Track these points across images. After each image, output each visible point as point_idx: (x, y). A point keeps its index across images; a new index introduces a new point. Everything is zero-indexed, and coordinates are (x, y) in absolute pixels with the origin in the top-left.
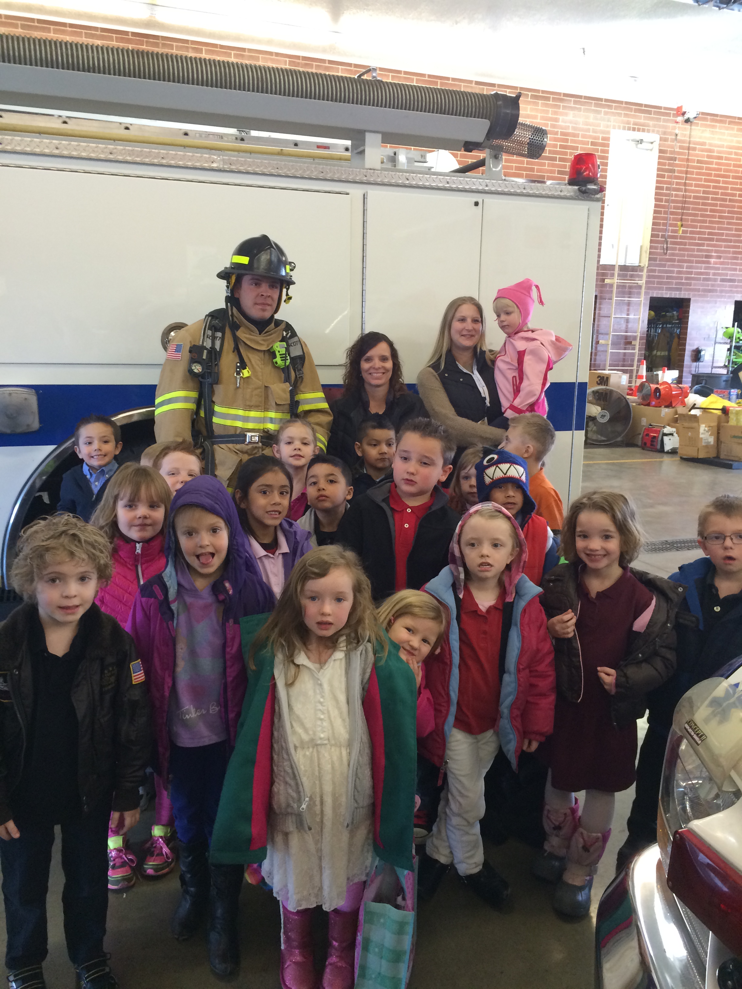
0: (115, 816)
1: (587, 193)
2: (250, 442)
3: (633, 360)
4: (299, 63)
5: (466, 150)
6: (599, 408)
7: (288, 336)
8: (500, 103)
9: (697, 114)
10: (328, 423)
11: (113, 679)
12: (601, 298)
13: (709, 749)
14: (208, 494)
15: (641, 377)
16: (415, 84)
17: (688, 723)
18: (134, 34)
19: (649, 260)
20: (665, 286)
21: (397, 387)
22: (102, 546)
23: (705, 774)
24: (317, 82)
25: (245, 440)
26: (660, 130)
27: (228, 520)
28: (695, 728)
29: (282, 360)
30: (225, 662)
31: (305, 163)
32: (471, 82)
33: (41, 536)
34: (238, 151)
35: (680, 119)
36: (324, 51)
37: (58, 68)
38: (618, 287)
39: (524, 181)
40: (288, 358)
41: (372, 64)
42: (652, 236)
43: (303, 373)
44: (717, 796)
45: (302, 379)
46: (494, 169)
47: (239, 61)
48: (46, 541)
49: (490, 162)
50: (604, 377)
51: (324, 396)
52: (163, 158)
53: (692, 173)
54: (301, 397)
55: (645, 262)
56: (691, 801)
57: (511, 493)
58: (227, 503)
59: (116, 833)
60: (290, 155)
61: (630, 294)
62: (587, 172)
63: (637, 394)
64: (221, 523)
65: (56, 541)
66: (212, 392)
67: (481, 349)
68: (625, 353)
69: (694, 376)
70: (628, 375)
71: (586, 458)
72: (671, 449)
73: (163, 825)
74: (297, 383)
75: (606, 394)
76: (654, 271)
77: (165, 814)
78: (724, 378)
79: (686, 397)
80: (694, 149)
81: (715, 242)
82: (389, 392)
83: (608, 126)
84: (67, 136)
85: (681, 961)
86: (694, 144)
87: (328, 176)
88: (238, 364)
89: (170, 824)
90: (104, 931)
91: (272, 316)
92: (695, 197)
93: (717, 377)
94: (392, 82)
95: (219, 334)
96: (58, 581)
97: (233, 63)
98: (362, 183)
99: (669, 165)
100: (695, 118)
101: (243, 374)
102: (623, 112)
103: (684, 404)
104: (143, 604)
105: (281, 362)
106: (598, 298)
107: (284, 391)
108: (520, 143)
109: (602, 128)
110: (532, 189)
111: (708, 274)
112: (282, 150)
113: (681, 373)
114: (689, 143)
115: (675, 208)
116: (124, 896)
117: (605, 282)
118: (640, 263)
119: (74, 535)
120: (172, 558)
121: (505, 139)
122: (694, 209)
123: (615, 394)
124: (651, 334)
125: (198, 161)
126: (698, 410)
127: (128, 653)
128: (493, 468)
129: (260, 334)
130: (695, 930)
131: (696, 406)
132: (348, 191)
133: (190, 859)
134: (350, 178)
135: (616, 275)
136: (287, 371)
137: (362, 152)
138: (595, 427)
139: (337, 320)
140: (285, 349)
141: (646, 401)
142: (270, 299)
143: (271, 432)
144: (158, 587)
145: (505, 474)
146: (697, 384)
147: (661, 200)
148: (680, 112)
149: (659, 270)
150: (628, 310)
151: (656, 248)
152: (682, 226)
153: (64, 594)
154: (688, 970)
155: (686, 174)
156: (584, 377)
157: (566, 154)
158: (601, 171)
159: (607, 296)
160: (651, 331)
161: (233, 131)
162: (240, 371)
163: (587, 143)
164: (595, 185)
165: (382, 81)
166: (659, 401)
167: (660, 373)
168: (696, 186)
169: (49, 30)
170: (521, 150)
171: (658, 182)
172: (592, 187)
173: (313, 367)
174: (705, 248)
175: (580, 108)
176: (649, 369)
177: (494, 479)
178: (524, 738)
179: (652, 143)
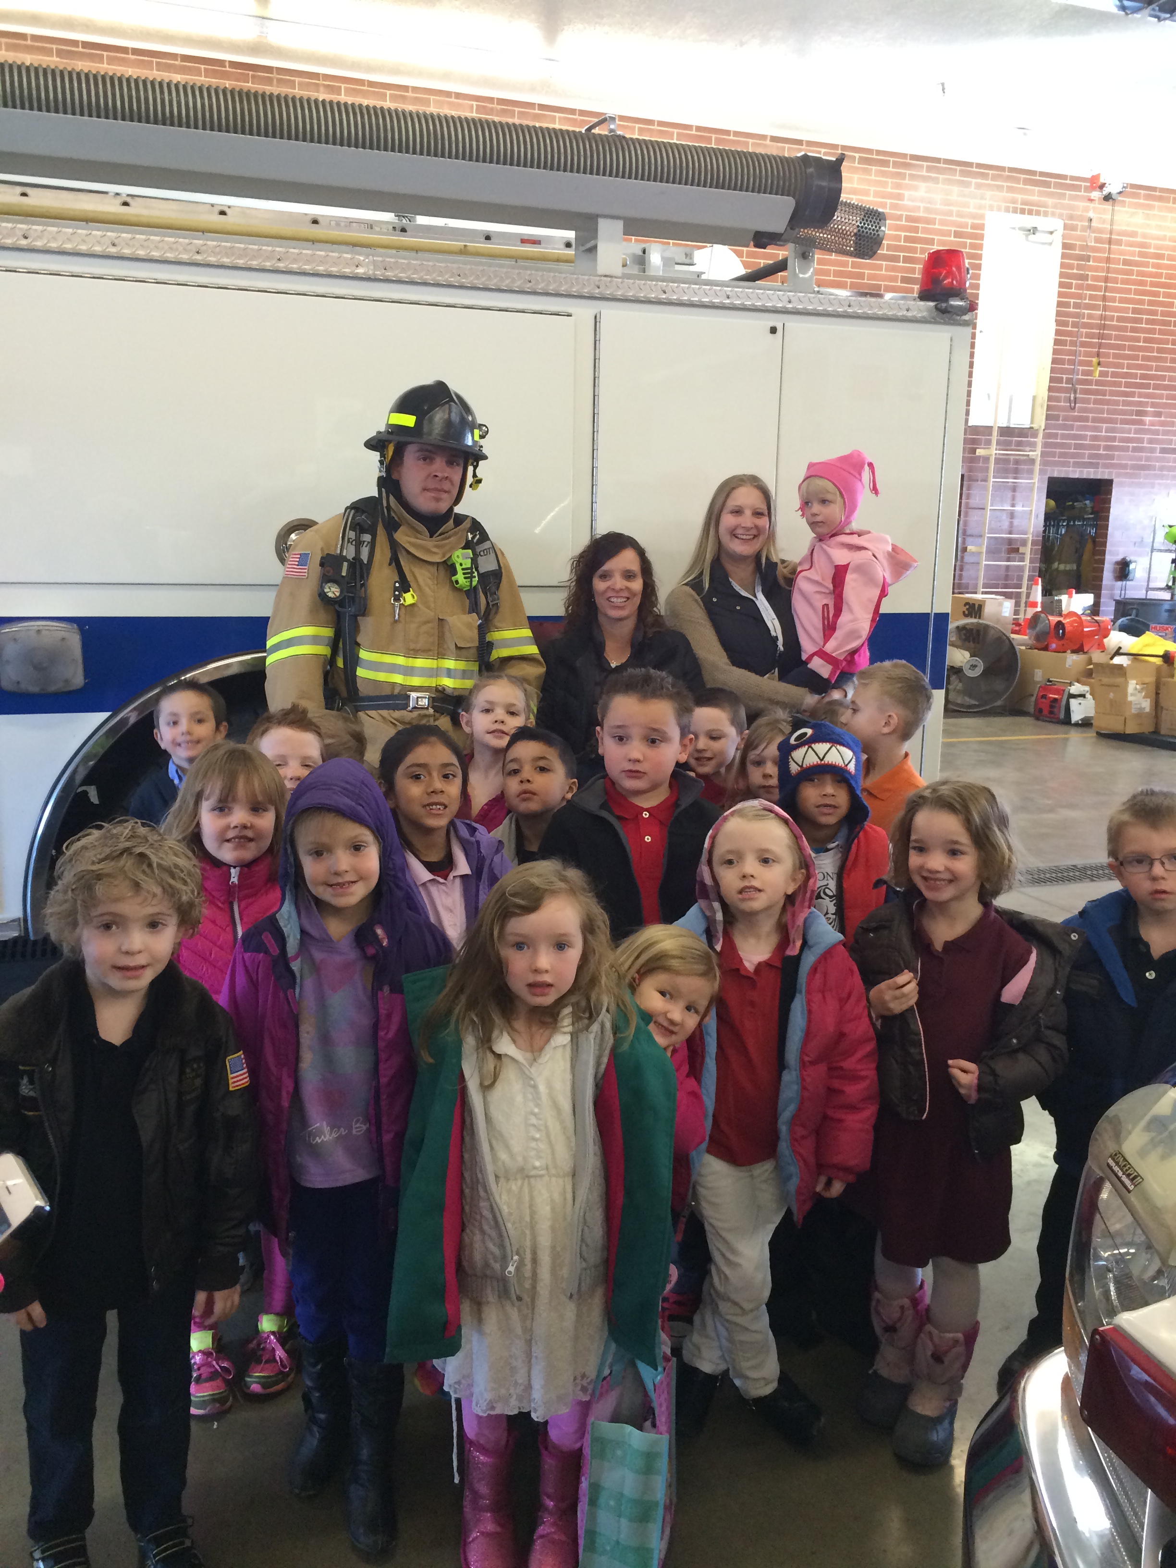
0: (201, 1297)
1: (949, 312)
2: (415, 708)
3: (1020, 578)
4: (492, 109)
5: (756, 246)
6: (967, 654)
7: (475, 540)
8: (811, 170)
9: (1124, 187)
10: (538, 678)
11: (198, 1082)
12: (971, 479)
13: (1146, 1198)
14: (345, 789)
15: (1034, 605)
16: (675, 141)
17: (1113, 1157)
18: (233, 64)
19: (1047, 419)
20: (1072, 460)
21: (650, 619)
22: (185, 872)
23: (1140, 1238)
24: (521, 138)
25: (407, 705)
26: (1065, 212)
27: (378, 831)
28: (1125, 1166)
29: (465, 578)
30: (376, 1054)
31: (502, 266)
32: (763, 137)
33: (91, 855)
34: (398, 248)
35: (1096, 195)
36: (533, 89)
37: (115, 118)
38: (997, 461)
39: (848, 294)
40: (476, 574)
41: (610, 110)
42: (1052, 380)
43: (498, 599)
44: (1159, 1273)
45: (498, 608)
46: (801, 276)
47: (400, 106)
48: (99, 863)
49: (794, 264)
50: (974, 605)
51: (531, 635)
52: (279, 260)
53: (1115, 281)
54: (496, 636)
55: (1040, 422)
56: (1117, 1282)
57: (829, 789)
58: (377, 804)
59: (202, 1327)
60: (477, 254)
61: (1016, 473)
62: (950, 280)
63: (1028, 631)
64: (367, 836)
65: (112, 863)
66: (356, 628)
67: (767, 558)
68: (1008, 567)
69: (1118, 602)
70: (1013, 601)
71: (946, 732)
72: (1082, 720)
73: (277, 1314)
74: (489, 614)
75: (978, 631)
76: (1055, 436)
77: (279, 1297)
78: (1167, 606)
79: (1106, 636)
80: (1119, 243)
81: (1151, 391)
82: (637, 628)
83: (981, 207)
84: (131, 225)
85: (1101, 1536)
86: (1119, 235)
87: (540, 287)
88: (397, 585)
89: (286, 1312)
90: (183, 1482)
91: (451, 509)
92: (1120, 319)
93: (1154, 605)
94: (641, 138)
95: (367, 537)
96: (114, 927)
97: (389, 110)
98: (592, 298)
99: (1079, 267)
100: (1120, 193)
101: (405, 600)
102: (1005, 184)
103: (1102, 647)
104: (247, 964)
105: (465, 580)
106: (965, 479)
107: (469, 626)
108: (843, 234)
109: (972, 210)
110: (861, 307)
111: (1141, 441)
112: (465, 246)
113: (1098, 597)
114: (1111, 233)
115: (1088, 335)
116: (215, 1427)
117: (977, 454)
118: (1032, 422)
119: (142, 855)
120: (290, 890)
121: (819, 228)
122: (1118, 338)
123: (992, 632)
124: (1049, 537)
125: (335, 264)
126: (1125, 657)
127: (224, 1040)
128: (803, 749)
129: (431, 537)
130: (1124, 1489)
131: (1121, 651)
132: (570, 310)
133: (319, 1367)
134: (574, 290)
135: (994, 442)
136: (473, 596)
137: (593, 250)
138: (960, 685)
139: (552, 514)
140: (470, 560)
141: (1042, 643)
142: (447, 481)
143: (448, 691)
144: (270, 936)
145: (822, 760)
146: (1123, 616)
147: (1065, 324)
148: (1096, 184)
149: (1062, 435)
150: (1013, 498)
151: (1058, 400)
152: (1099, 364)
153: (124, 948)
154: (1112, 1551)
155: (1106, 282)
156: (944, 604)
157: (914, 250)
158: (971, 278)
159: (980, 475)
160: (1049, 532)
161: (388, 217)
162: (400, 596)
163: (948, 233)
164: (962, 299)
165: (624, 137)
166: (1061, 643)
167: (1064, 598)
168: (1122, 300)
169: (100, 59)
170: (843, 245)
171: (1060, 295)
172: (956, 303)
173: (515, 590)
174: (1136, 399)
175: (938, 178)
176: (1046, 592)
177: (804, 766)
178: (819, 1174)
179: (1051, 233)
